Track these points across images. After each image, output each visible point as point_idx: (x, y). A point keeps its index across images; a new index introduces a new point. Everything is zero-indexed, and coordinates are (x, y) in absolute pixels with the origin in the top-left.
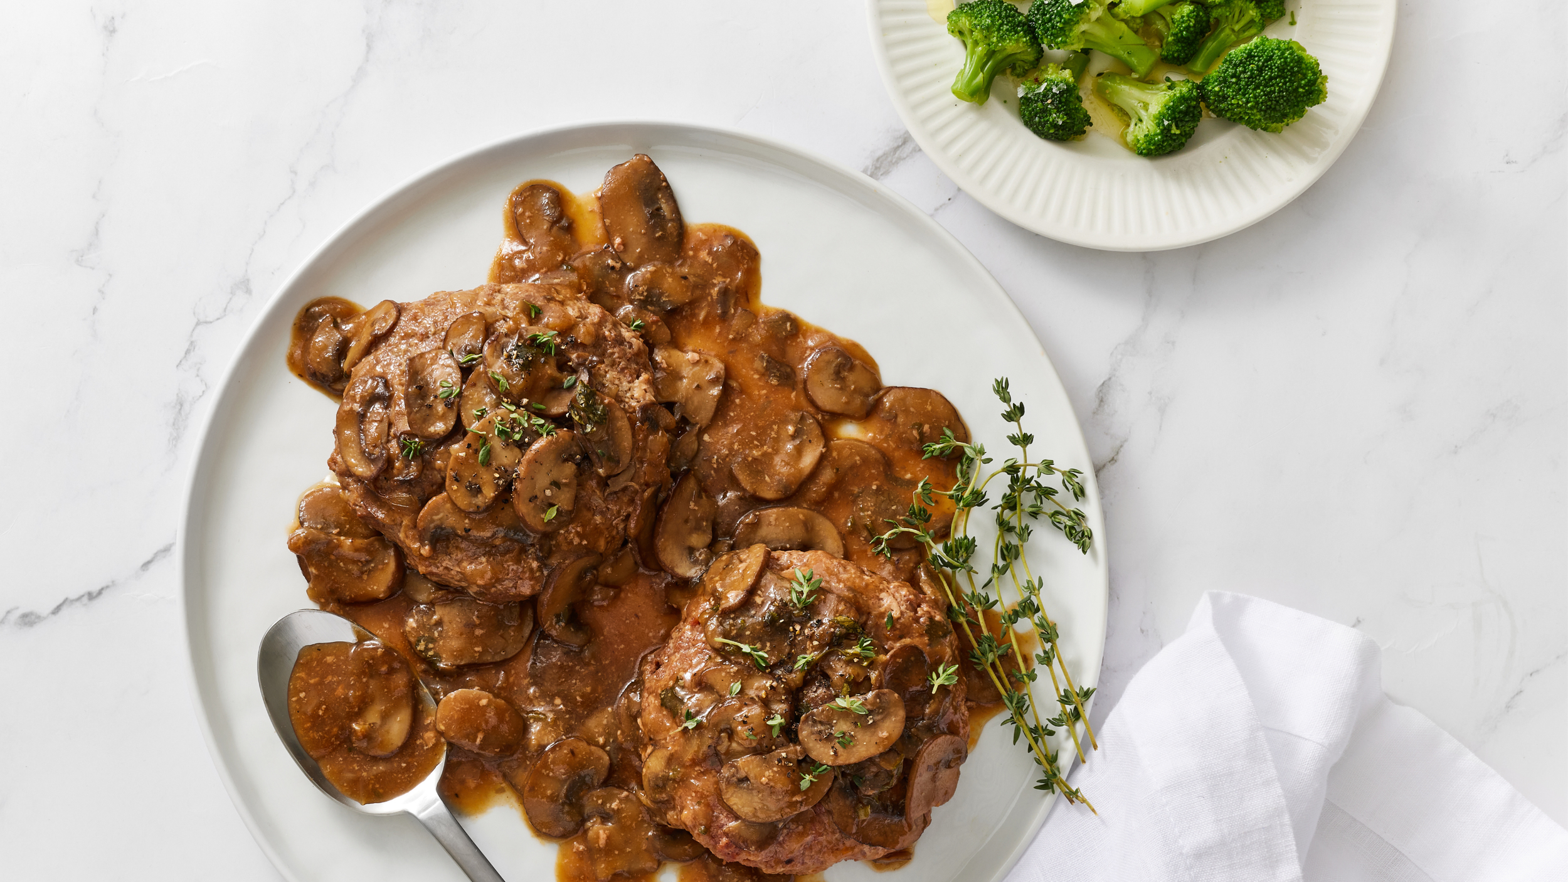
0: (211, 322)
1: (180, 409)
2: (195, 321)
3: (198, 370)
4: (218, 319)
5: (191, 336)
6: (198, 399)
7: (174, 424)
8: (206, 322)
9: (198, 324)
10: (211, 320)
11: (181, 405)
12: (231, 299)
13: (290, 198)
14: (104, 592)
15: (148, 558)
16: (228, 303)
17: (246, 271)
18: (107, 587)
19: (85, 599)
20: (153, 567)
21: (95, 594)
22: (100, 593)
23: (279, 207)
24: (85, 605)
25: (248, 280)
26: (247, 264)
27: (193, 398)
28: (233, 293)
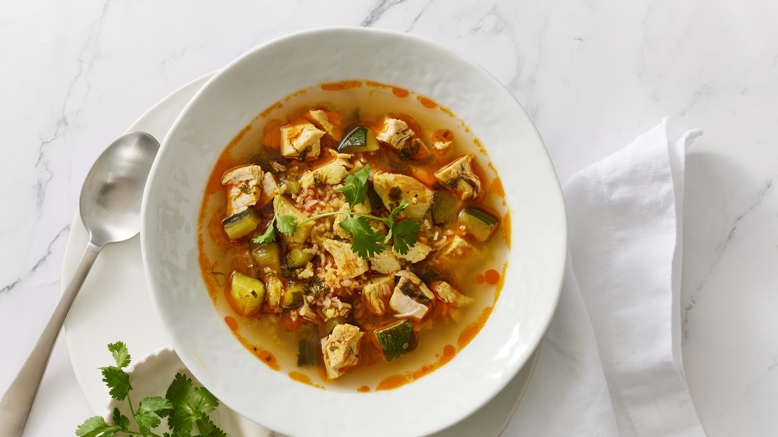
0: (49, 142)
1: (40, 188)
2: (42, 142)
3: (47, 166)
4: (53, 140)
5: (41, 150)
6: (48, 181)
7: (38, 196)
8: (47, 142)
9: (43, 144)
10: (50, 141)
11: (41, 186)
12: (58, 129)
13: (80, 74)
14: (15, 285)
15: (35, 264)
16: (57, 131)
17: (64, 114)
18: (16, 282)
19: (6, 290)
20: (38, 269)
21: (10, 287)
22: (13, 285)
23: (75, 79)
24: (6, 293)
25: (65, 118)
26: (63, 110)
27: (46, 181)
28: (58, 126)
